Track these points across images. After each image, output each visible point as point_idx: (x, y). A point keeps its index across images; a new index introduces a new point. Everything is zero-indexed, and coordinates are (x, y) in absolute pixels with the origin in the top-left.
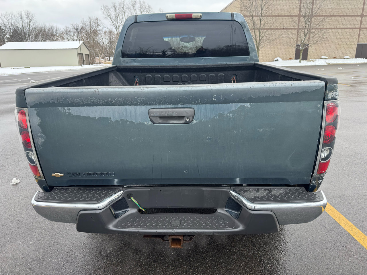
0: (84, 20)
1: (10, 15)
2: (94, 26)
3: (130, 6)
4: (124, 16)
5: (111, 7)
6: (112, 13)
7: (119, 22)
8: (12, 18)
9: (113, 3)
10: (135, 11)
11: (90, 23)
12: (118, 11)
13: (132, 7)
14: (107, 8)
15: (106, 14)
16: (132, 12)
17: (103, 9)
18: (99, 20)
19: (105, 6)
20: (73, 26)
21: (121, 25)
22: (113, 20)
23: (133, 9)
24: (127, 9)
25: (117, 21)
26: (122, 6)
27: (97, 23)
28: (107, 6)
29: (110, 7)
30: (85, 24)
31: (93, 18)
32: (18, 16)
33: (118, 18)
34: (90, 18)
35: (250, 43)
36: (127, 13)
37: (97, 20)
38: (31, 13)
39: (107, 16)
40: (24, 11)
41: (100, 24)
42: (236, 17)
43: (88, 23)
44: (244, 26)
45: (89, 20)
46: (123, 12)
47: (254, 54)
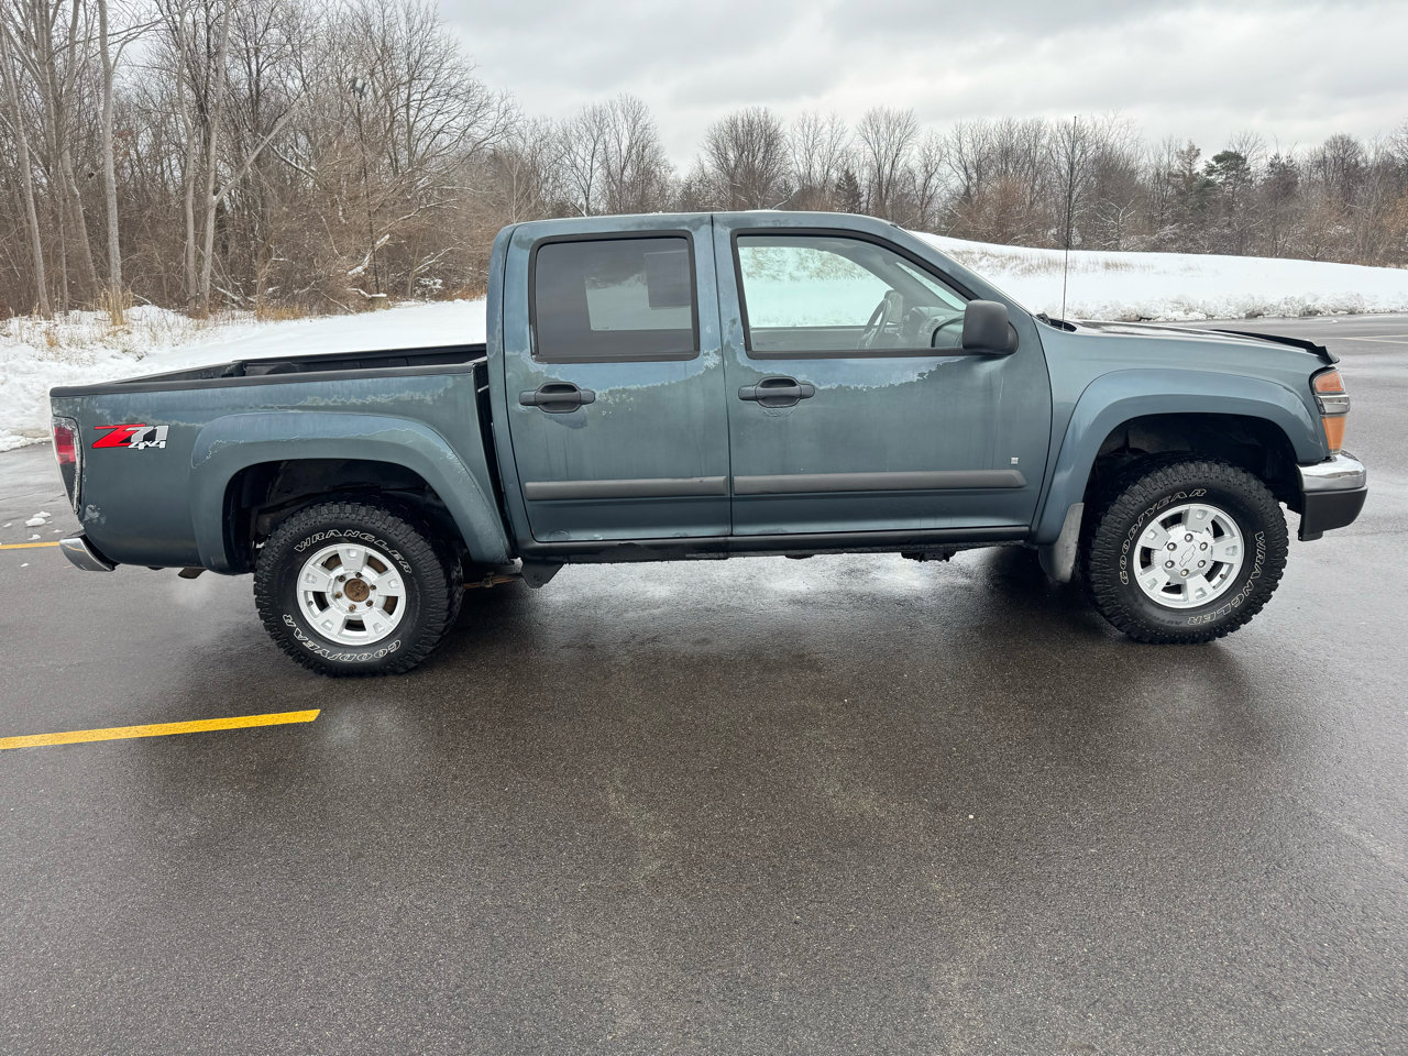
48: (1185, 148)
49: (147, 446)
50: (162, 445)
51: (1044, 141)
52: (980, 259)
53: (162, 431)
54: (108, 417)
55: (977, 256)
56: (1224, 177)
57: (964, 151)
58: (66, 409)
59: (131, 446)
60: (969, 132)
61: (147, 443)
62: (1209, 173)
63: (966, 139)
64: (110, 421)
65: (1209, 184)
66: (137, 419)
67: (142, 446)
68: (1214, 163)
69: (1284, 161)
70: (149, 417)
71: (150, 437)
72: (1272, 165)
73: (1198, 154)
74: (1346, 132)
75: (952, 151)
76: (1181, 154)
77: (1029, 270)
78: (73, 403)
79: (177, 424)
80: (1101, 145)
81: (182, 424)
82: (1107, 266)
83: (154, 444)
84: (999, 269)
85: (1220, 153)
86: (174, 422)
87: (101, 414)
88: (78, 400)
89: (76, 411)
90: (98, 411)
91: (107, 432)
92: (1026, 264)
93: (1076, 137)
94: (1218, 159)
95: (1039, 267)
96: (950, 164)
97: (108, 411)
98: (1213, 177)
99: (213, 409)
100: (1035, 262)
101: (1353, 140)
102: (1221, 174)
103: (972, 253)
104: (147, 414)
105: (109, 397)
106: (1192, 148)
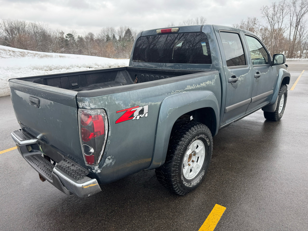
0: (243, 20)
1: (191, 21)
2: (251, 25)
3: (290, 3)
4: (282, 13)
5: (271, 7)
6: (270, 12)
7: (275, 19)
8: (191, 23)
9: (273, 3)
10: (295, 8)
11: (248, 22)
12: (276, 9)
13: (292, 4)
14: (267, 7)
15: (264, 13)
16: (291, 9)
17: (263, 10)
18: (256, 20)
19: (264, 6)
20: (234, 26)
21: (276, 22)
22: (270, 18)
23: (293, 6)
24: (286, 7)
25: (274, 19)
26: (282, 5)
27: (255, 21)
28: (267, 6)
29: (269, 7)
30: (244, 24)
31: (252, 17)
32: (195, 21)
33: (275, 16)
34: (249, 18)
35: (212, 52)
36: (286, 11)
37: (255, 19)
38: (204, 18)
39: (265, 15)
40: (200, 17)
41: (256, 23)
42: (204, 29)
43: (246, 23)
44: (209, 37)
45: (247, 20)
46: (282, 10)
47: (216, 63)
48: (61, 32)
49: (140, 117)
50: (146, 115)
51: (27, 26)
52: (28, 54)
53: (146, 109)
54: (122, 105)
55: (27, 53)
56: (70, 39)
57: (6, 26)
58: (99, 104)
59: (134, 118)
60: (7, 22)
61: (140, 115)
62: (66, 38)
63: (6, 23)
64: (123, 107)
65: (67, 40)
66: (135, 104)
67: (138, 118)
68: (67, 36)
69: (80, 36)
70: (140, 102)
71: (142, 112)
72: (78, 37)
73: (64, 33)
74: (91, 32)
75: (3, 26)
76: (60, 33)
77: (42, 57)
78: (103, 100)
79: (151, 104)
80: (41, 29)
81: (153, 104)
82: (60, 56)
83: (143, 116)
84: (34, 56)
85: (68, 34)
86: (150, 103)
87: (119, 104)
88: (105, 97)
89: (105, 104)
90: (117, 103)
91: (122, 113)
92: (40, 56)
93: (35, 26)
94: (68, 35)
95: (44, 56)
96: (2, 29)
97: (121, 102)
98: (67, 39)
99: (162, 95)
100: (42, 55)
101: (93, 34)
102: (69, 38)
103: (25, 52)
104: (139, 101)
105: (120, 94)
106: (62, 32)
